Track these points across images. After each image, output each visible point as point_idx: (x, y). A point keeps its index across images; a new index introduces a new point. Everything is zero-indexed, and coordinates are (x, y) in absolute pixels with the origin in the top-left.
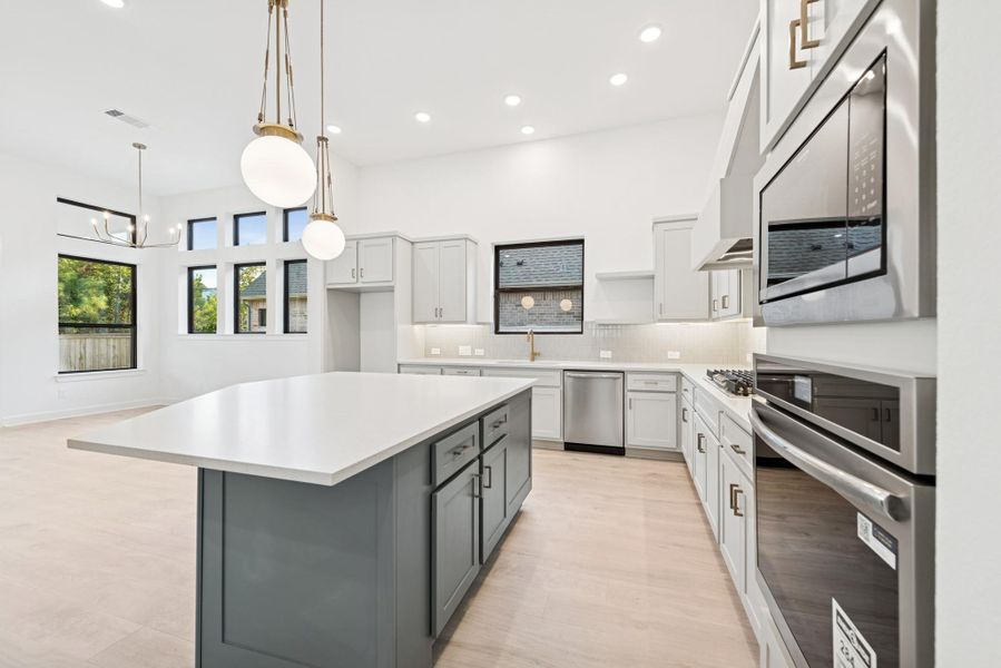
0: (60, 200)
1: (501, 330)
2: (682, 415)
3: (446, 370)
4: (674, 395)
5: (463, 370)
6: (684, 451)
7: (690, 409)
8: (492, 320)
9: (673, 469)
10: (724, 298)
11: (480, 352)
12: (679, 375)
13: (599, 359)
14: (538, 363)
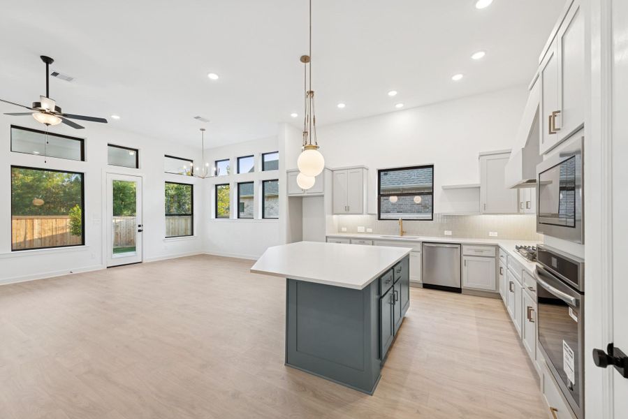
0: (166, 156)
1: (381, 218)
2: (499, 271)
3: (353, 241)
4: (494, 259)
5: (362, 241)
6: (501, 291)
7: (504, 268)
8: (377, 212)
9: (493, 303)
10: (527, 202)
11: (370, 230)
12: (497, 247)
13: (444, 236)
14: (405, 237)
